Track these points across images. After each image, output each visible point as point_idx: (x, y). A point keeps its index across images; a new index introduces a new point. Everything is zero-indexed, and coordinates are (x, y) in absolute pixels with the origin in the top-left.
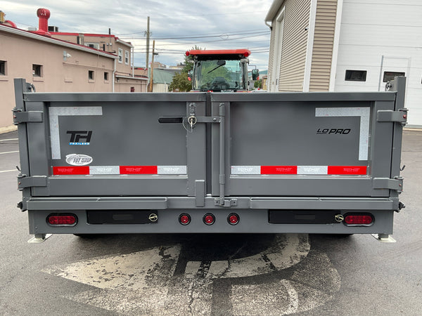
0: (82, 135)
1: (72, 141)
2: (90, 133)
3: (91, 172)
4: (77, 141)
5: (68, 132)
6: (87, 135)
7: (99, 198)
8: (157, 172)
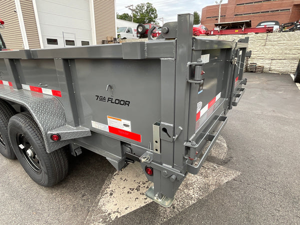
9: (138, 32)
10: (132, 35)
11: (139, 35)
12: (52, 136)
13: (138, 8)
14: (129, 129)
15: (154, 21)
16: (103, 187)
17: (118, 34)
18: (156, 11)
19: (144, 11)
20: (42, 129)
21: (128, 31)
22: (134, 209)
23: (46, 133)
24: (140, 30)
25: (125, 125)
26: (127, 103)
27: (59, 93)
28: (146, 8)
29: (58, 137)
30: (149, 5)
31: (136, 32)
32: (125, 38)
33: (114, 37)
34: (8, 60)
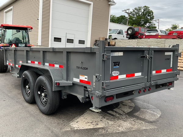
0: (117, 63)
1: (114, 66)
2: (119, 62)
3: (119, 78)
4: (116, 66)
5: (114, 63)
6: (118, 63)
7: (123, 87)
8: (134, 75)
9: (128, 34)
10: (123, 36)
11: (128, 36)
12: (56, 83)
13: (135, 11)
14: (86, 80)
15: (150, 23)
16: (74, 119)
17: (110, 35)
18: (153, 13)
19: (140, 13)
20: (53, 80)
21: (119, 33)
22: (86, 128)
23: (54, 81)
24: (129, 32)
25: (85, 78)
26: (87, 69)
27: (62, 66)
28: (142, 11)
29: (59, 84)
30: (146, 8)
31: (126, 34)
32: (115, 39)
33: (106, 38)
34: (42, 52)
